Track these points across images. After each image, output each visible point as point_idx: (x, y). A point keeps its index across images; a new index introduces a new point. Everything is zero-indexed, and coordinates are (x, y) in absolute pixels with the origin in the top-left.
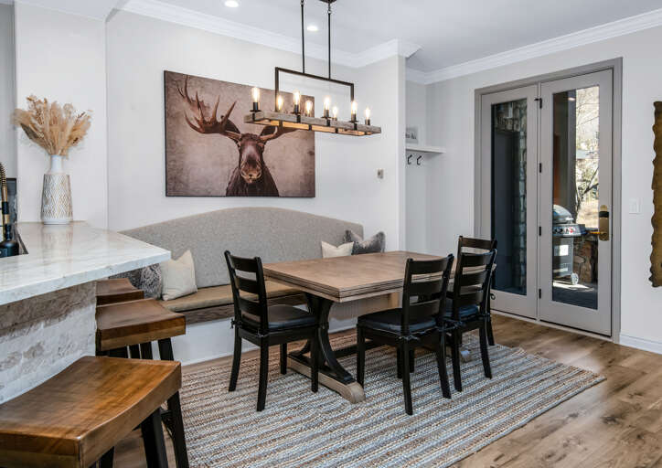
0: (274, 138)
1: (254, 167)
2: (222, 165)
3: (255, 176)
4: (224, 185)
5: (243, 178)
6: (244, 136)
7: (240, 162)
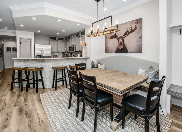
0: (127, 36)
1: (122, 45)
2: (114, 45)
3: (122, 47)
4: (115, 50)
5: (119, 48)
6: (119, 37)
7: (118, 44)
